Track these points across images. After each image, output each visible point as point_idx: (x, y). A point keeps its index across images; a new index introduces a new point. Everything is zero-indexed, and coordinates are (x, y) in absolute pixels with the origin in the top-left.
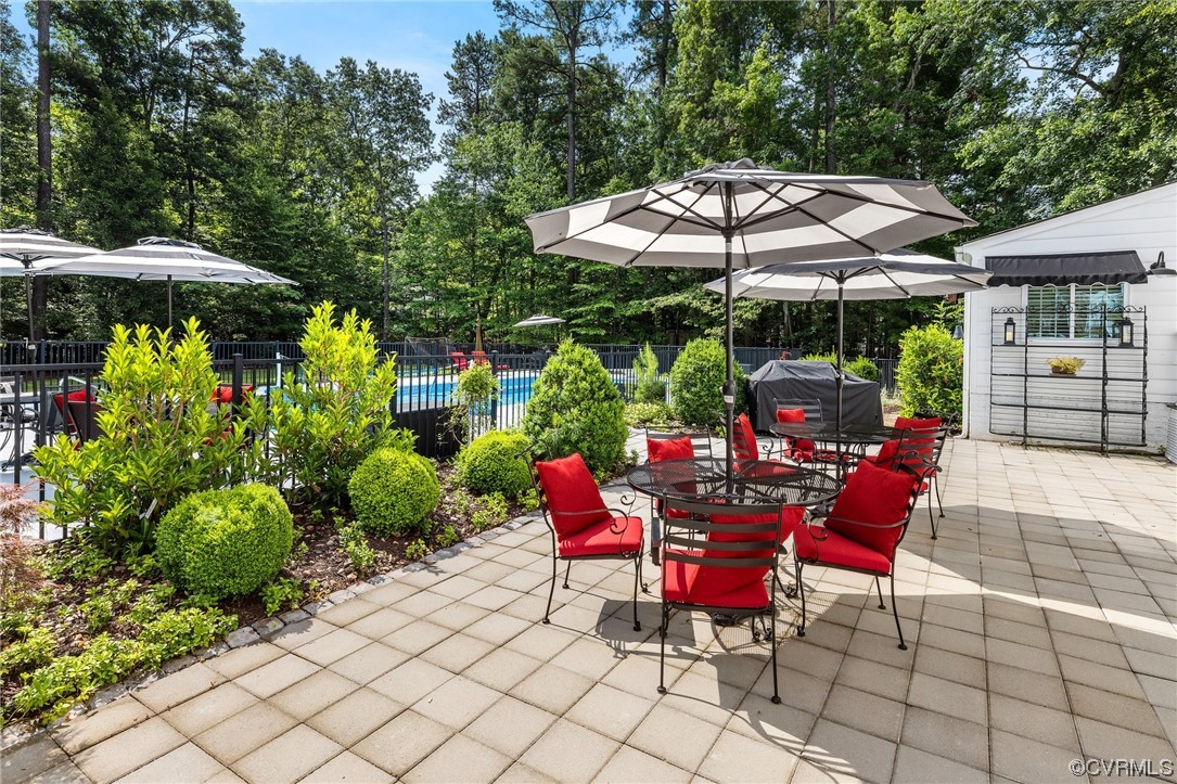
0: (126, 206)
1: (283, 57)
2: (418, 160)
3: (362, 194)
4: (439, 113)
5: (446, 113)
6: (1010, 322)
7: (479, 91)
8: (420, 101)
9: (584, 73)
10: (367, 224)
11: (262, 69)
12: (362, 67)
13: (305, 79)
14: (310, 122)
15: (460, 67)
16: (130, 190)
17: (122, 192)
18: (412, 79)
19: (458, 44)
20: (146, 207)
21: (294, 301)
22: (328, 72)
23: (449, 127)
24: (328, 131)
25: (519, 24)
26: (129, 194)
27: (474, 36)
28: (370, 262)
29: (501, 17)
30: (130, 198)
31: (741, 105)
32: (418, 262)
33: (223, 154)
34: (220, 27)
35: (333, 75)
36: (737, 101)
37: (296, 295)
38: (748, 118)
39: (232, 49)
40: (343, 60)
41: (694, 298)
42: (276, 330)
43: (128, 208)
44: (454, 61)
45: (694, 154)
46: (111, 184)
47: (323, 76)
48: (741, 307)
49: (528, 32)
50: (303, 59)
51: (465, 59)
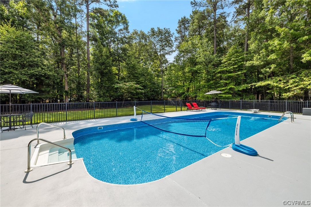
0: (102, 67)
1: (138, 31)
2: (170, 51)
3: (156, 63)
5: (176, 39)
8: (171, 35)
10: (157, 70)
11: (134, 34)
12: (156, 30)
13: (143, 36)
15: (180, 27)
17: (102, 63)
18: (168, 30)
19: (179, 21)
20: (107, 67)
21: (141, 89)
24: (148, 48)
26: (103, 64)
27: (183, 17)
28: (158, 80)
29: (192, 7)
30: (103, 65)
32: (171, 78)
34: (124, 23)
35: (149, 33)
37: (141, 88)
39: (126, 28)
40: (151, 29)
42: (137, 97)
43: (103, 67)
44: (178, 25)
46: (99, 61)
47: (147, 33)
50: (143, 31)
51: (181, 24)
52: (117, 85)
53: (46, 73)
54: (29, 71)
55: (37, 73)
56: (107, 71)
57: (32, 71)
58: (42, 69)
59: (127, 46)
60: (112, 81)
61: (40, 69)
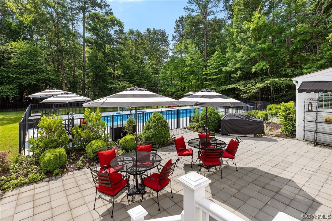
0: (97, 70)
1: (134, 30)
4: (172, 38)
5: (174, 38)
6: (310, 103)
7: (182, 31)
8: (165, 36)
9: (210, 23)
11: (129, 34)
12: (152, 30)
13: (139, 34)
14: (140, 45)
15: (177, 25)
16: (98, 66)
18: (164, 31)
19: (177, 20)
22: (144, 32)
23: (175, 41)
24: (145, 46)
25: (191, 13)
26: (98, 67)
27: (181, 17)
29: (186, 12)
31: (251, 29)
33: (120, 55)
34: (119, 26)
35: (145, 33)
36: (250, 27)
38: (253, 32)
39: (121, 31)
40: (147, 29)
41: (239, 86)
44: (176, 24)
45: (237, 44)
46: (95, 65)
47: (143, 33)
48: (252, 89)
49: (194, 14)
50: (138, 30)
51: (179, 23)
52: (111, 86)
53: (50, 77)
54: (37, 77)
55: (44, 78)
56: (101, 73)
57: (40, 77)
58: (47, 74)
59: (122, 47)
60: (106, 81)
61: (45, 74)
